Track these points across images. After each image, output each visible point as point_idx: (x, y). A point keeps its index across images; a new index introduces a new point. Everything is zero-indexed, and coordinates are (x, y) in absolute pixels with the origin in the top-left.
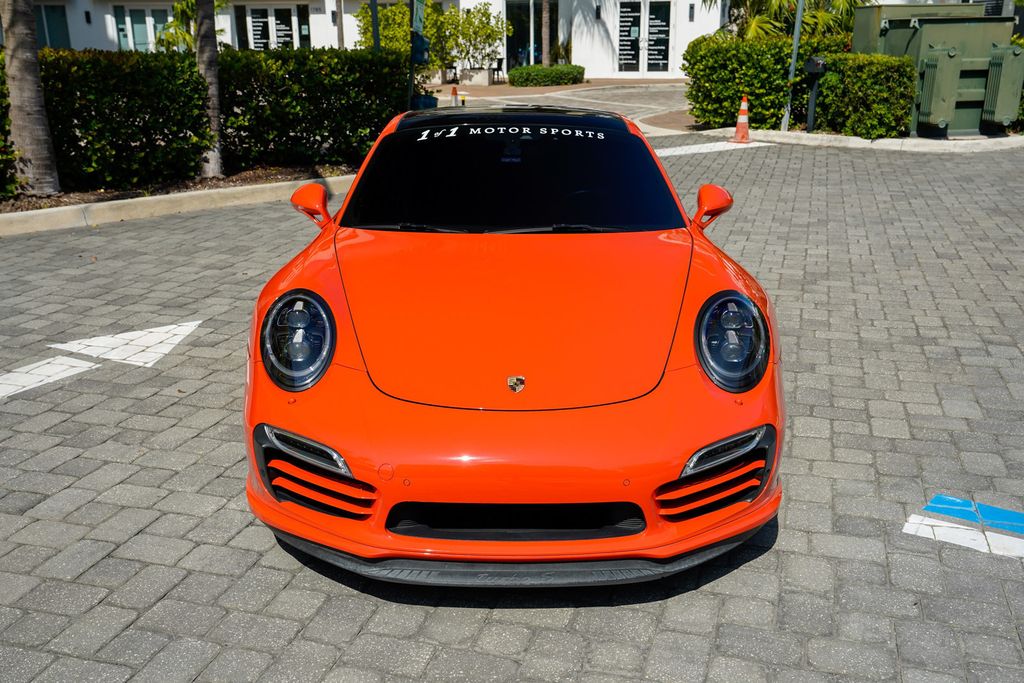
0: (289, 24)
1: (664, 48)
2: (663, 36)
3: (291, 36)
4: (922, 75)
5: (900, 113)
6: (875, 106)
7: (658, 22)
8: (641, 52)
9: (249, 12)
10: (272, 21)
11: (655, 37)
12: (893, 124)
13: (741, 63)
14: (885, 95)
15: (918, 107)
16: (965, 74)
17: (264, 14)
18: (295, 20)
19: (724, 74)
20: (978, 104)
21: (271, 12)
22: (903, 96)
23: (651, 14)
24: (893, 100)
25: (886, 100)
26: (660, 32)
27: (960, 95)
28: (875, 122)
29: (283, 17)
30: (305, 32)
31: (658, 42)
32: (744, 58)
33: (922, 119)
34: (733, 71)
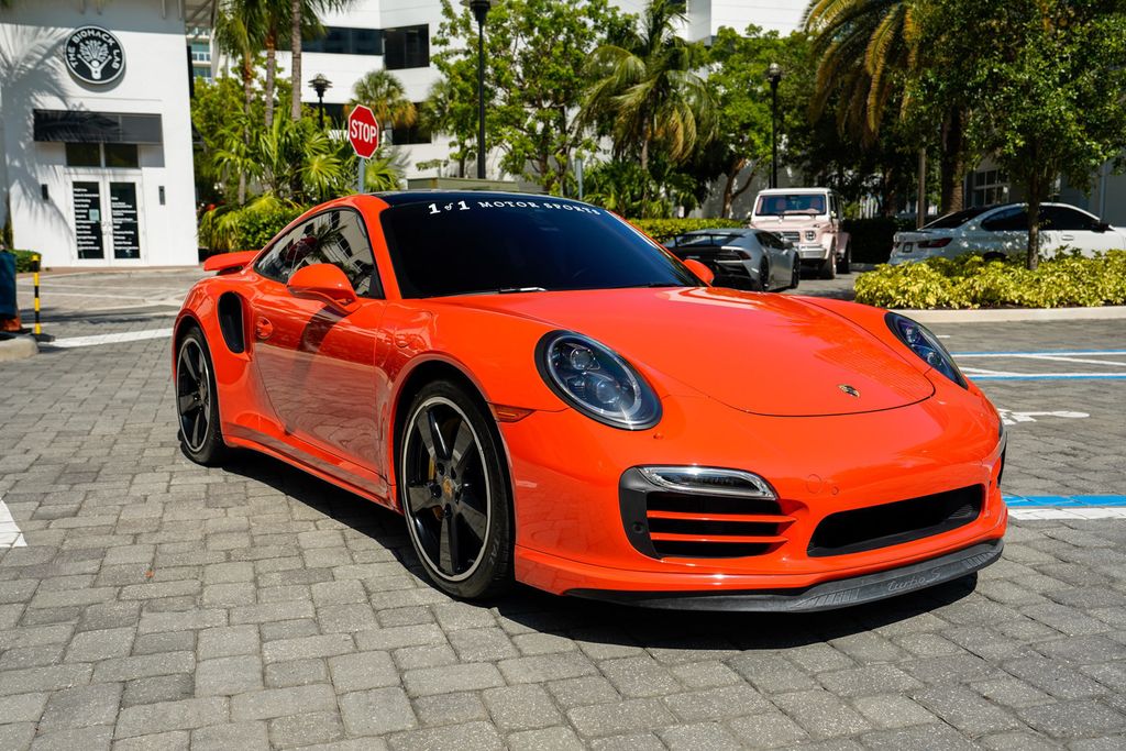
1: (132, 233)
2: (130, 220)
7: (122, 205)
8: (105, 238)
11: (120, 221)
23: (112, 195)
26: (126, 216)
31: (124, 227)
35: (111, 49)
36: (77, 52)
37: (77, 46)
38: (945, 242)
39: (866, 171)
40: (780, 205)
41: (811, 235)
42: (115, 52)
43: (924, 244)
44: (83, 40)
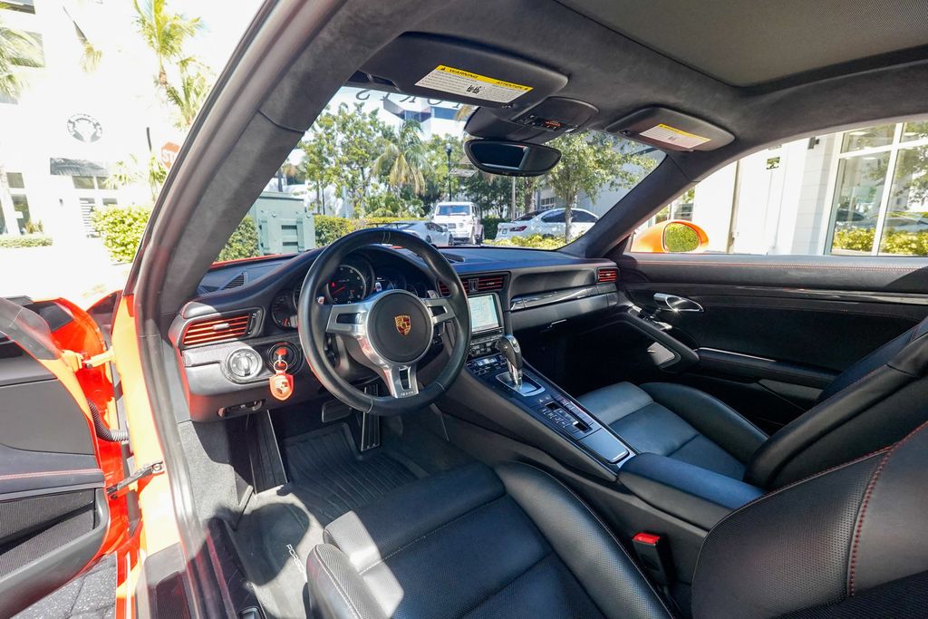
4: (260, 227)
5: (251, 248)
6: (234, 244)
12: (248, 254)
13: (135, 219)
14: (239, 237)
15: (262, 245)
16: (284, 227)
19: (125, 227)
20: (296, 244)
22: (250, 238)
23: (104, 205)
24: (245, 240)
25: (240, 241)
27: (285, 238)
28: (237, 254)
32: (136, 216)
33: (266, 252)
34: (130, 225)
35: (95, 126)
36: (74, 126)
37: (74, 124)
38: (523, 228)
39: (494, 197)
40: (449, 210)
41: (462, 225)
42: (98, 127)
43: (513, 230)
44: (77, 120)
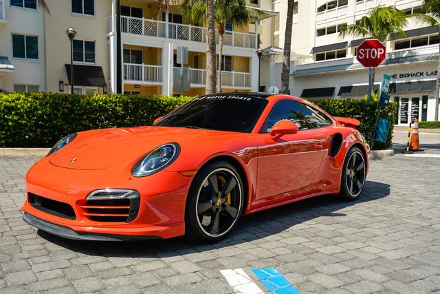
0: (418, 104)
3: (418, 109)
9: (400, 99)
10: (410, 103)
17: (407, 100)
18: (421, 102)
21: (410, 99)
29: (416, 101)
30: (425, 107)
